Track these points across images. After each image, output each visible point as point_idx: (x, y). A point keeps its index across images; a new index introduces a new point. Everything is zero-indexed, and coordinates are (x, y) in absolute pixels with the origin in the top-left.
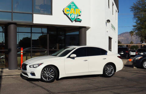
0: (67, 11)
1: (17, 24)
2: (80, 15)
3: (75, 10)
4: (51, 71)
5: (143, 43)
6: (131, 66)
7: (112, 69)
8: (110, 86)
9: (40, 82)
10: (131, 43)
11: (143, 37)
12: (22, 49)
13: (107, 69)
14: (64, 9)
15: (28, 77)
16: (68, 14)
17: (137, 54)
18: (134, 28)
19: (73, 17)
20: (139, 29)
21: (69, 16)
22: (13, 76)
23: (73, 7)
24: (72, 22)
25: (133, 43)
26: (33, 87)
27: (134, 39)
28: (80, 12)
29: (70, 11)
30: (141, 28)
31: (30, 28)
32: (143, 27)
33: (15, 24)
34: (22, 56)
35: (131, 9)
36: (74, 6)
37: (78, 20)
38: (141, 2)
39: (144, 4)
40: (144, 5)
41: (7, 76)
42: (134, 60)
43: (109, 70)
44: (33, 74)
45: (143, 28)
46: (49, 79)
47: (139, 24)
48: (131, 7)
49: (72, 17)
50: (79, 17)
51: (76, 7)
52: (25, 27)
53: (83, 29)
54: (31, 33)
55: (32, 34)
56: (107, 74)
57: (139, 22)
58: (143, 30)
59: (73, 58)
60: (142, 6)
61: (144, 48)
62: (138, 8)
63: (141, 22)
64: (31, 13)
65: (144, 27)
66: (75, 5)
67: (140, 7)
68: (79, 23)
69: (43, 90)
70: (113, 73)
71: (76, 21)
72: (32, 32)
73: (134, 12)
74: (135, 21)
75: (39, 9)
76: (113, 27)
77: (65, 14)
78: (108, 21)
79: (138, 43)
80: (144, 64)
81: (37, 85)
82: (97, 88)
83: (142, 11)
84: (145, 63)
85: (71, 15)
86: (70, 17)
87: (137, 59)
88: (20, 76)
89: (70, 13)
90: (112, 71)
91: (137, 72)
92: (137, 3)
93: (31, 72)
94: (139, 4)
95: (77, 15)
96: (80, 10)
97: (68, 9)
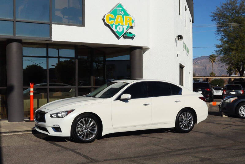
0: (111, 19)
1: (24, 41)
2: (132, 27)
3: (123, 18)
5: (231, 74)
6: (219, 114)
7: (191, 119)
8: (190, 147)
9: (69, 142)
10: (212, 74)
11: (232, 64)
12: (32, 85)
13: (183, 119)
14: (104, 17)
15: (49, 135)
16: (112, 25)
17: (225, 93)
18: (218, 49)
20: (226, 51)
21: (114, 28)
22: (19, 133)
23: (120, 13)
24: (118, 38)
25: (214, 75)
26: (59, 151)
27: (216, 69)
28: (133, 21)
29: (114, 19)
30: (231, 49)
31: (45, 49)
32: (233, 47)
33: (19, 41)
34: (32, 98)
35: (212, 18)
36: (121, 11)
37: (129, 35)
38: (229, 6)
39: (235, 9)
40: (234, 11)
41: (9, 132)
42: (223, 104)
43: (186, 121)
44: (57, 129)
45: (233, 50)
47: (227, 42)
48: (213, 15)
49: (119, 30)
50: (130, 30)
51: (126, 14)
52: (36, 47)
53: (137, 51)
54: (47, 57)
55: (49, 59)
56: (182, 127)
57: (225, 39)
58: (233, 52)
59: (126, 100)
60: (232, 12)
61: (235, 83)
63: (229, 39)
64: (48, 22)
65: (235, 48)
66: (123, 10)
67: (228, 14)
68: (130, 40)
69: (78, 155)
70: (192, 125)
71: (125, 37)
72: (49, 56)
73: (218, 23)
74: (219, 37)
75: (61, 16)
76: (185, 47)
77: (106, 25)
78: (180, 37)
79: (223, 75)
80: (241, 110)
81: (66, 149)
82: (170, 152)
83: (230, 21)
84: (242, 108)
85: (116, 26)
86: (115, 30)
87: (228, 101)
88: (31, 132)
89: (115, 22)
90: (191, 122)
91: (230, 124)
92: (222, 7)
93: (54, 125)
94: (225, 9)
95: (127, 27)
96: (133, 18)
97: (113, 16)
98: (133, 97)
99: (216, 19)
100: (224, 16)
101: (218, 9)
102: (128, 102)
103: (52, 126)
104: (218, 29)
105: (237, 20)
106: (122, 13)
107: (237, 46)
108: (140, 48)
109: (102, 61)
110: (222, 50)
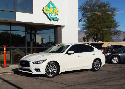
0: (47, 10)
2: (57, 15)
3: (53, 9)
4: (54, 66)
7: (99, 64)
13: (95, 64)
14: (44, 8)
15: (32, 73)
16: (48, 13)
18: (84, 27)
19: (52, 16)
21: (48, 15)
29: (49, 10)
30: (90, 27)
31: (9, 26)
32: (92, 26)
34: (5, 54)
37: (56, 19)
38: (88, 3)
40: (91, 6)
44: (38, 70)
45: (92, 27)
46: (51, 74)
47: (88, 23)
50: (56, 16)
51: (55, 7)
53: (59, 27)
56: (95, 68)
58: (92, 28)
59: (70, 54)
62: (86, 8)
64: (14, 11)
66: (53, 5)
67: (88, 7)
68: (56, 21)
70: (99, 67)
71: (54, 20)
72: (12, 30)
73: (82, 12)
77: (44, 13)
80: (113, 60)
84: (114, 58)
85: (50, 14)
86: (49, 16)
92: (85, 3)
93: (36, 68)
94: (86, 4)
95: (55, 15)
96: (58, 10)
97: (48, 8)
98: (75, 53)
99: (81, 10)
100: (86, 9)
101: (82, 4)
102: (71, 55)
103: (34, 68)
104: (82, 15)
105: (93, 11)
106: (52, 7)
107: (94, 25)
108: (60, 26)
109: (34, 33)
110: (85, 27)
